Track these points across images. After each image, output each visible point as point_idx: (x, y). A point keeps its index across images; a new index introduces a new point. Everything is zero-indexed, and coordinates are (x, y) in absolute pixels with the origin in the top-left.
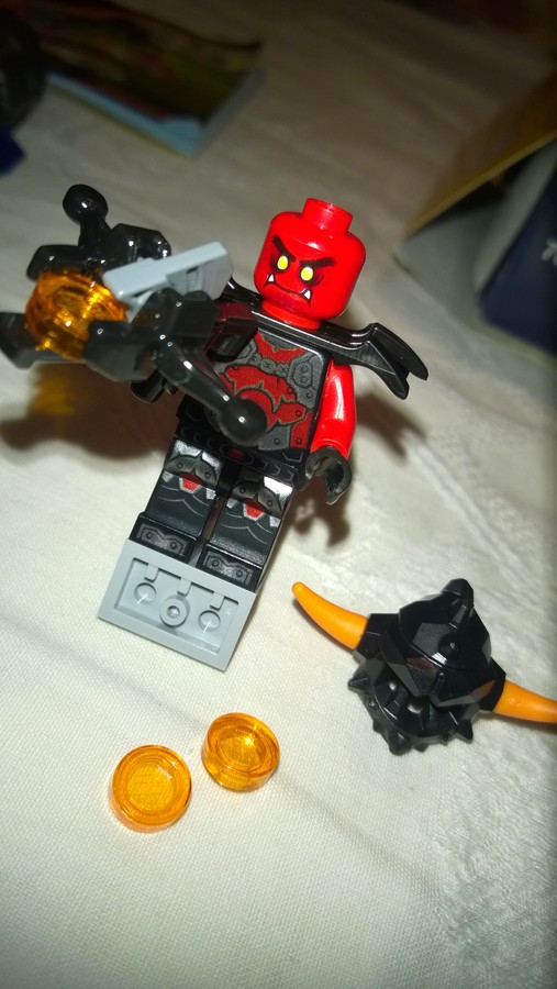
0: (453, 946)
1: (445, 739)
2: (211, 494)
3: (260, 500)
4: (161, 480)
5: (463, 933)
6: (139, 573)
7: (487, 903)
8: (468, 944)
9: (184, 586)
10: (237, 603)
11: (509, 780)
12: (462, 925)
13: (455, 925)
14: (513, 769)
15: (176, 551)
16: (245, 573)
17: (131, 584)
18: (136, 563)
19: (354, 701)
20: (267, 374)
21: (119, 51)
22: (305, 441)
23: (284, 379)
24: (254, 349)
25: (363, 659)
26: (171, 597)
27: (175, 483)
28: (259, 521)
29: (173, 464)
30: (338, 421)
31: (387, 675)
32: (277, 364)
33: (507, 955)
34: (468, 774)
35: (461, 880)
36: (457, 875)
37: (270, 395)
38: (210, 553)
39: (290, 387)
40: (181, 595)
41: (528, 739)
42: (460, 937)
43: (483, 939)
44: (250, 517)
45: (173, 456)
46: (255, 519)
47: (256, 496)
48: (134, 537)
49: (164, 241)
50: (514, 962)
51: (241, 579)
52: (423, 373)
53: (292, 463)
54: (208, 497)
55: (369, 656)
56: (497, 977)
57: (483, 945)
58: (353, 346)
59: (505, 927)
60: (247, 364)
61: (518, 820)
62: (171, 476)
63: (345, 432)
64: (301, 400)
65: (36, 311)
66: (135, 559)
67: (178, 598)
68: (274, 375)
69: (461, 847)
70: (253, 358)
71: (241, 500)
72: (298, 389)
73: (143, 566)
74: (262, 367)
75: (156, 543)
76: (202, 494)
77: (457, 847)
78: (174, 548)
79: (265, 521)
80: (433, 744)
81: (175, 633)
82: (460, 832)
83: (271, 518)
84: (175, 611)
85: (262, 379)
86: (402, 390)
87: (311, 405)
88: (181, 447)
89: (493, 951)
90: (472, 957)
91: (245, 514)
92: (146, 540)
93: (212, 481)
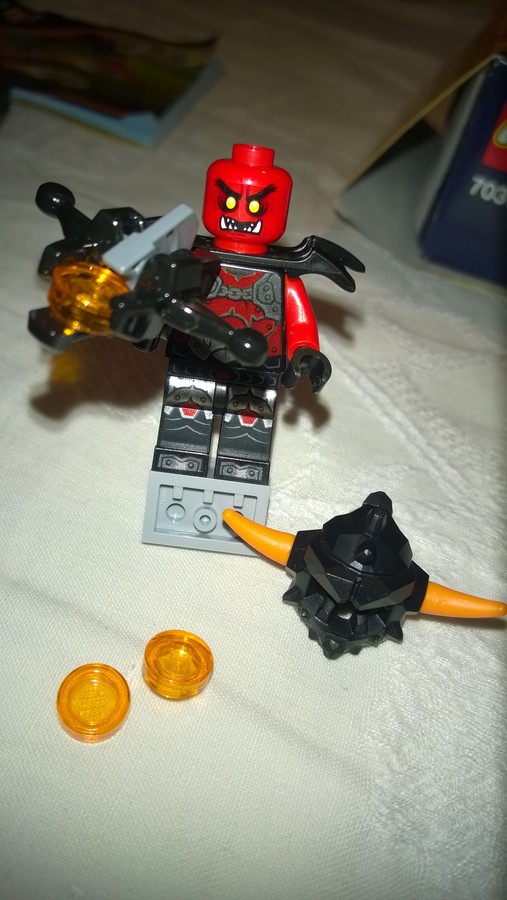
0: (384, 831)
1: (375, 640)
2: (209, 415)
3: (252, 409)
4: (163, 414)
5: (393, 819)
6: (167, 496)
7: (419, 790)
8: (399, 829)
9: (208, 496)
10: (255, 498)
11: (443, 675)
12: (393, 811)
13: (384, 810)
14: (447, 664)
15: (194, 470)
16: (256, 472)
17: (163, 509)
18: (163, 488)
19: (290, 613)
20: (235, 300)
21: (84, 63)
22: (279, 349)
23: (251, 301)
24: (220, 283)
25: (294, 574)
26: (198, 510)
27: (176, 414)
28: (254, 426)
29: (171, 399)
30: (303, 325)
31: (314, 587)
32: (242, 290)
33: (439, 838)
34: (401, 673)
35: (392, 771)
36: (388, 764)
37: (241, 317)
38: (223, 464)
39: (257, 306)
40: (208, 505)
41: (462, 635)
42: (390, 822)
43: (414, 823)
44: (247, 425)
45: (170, 391)
46: (251, 425)
47: (248, 406)
48: (155, 467)
49: (139, 215)
50: (446, 844)
51: (255, 477)
52: (360, 268)
53: (271, 370)
54: (207, 418)
55: (297, 571)
56: (429, 859)
57: (414, 829)
58: (302, 259)
59: (436, 811)
60: (217, 297)
61: (450, 712)
62: (171, 408)
63: (311, 331)
64: (268, 315)
65: (58, 300)
66: (162, 486)
67: (205, 508)
68: (242, 300)
69: (393, 739)
70: (220, 290)
71: (236, 413)
72: (264, 307)
73: (170, 489)
74: (230, 297)
75: (176, 468)
76: (201, 417)
77: (389, 740)
78: (192, 468)
79: (260, 425)
80: (365, 647)
81: (208, 537)
82: (393, 725)
83: (264, 421)
84: (205, 520)
85: (232, 306)
86: (348, 285)
87: (277, 317)
88: (175, 382)
89: (425, 834)
90: (403, 841)
91: (242, 423)
92: (166, 467)
93: (208, 404)
